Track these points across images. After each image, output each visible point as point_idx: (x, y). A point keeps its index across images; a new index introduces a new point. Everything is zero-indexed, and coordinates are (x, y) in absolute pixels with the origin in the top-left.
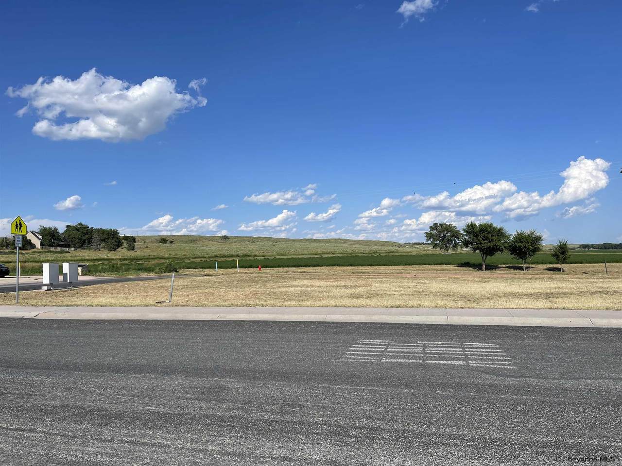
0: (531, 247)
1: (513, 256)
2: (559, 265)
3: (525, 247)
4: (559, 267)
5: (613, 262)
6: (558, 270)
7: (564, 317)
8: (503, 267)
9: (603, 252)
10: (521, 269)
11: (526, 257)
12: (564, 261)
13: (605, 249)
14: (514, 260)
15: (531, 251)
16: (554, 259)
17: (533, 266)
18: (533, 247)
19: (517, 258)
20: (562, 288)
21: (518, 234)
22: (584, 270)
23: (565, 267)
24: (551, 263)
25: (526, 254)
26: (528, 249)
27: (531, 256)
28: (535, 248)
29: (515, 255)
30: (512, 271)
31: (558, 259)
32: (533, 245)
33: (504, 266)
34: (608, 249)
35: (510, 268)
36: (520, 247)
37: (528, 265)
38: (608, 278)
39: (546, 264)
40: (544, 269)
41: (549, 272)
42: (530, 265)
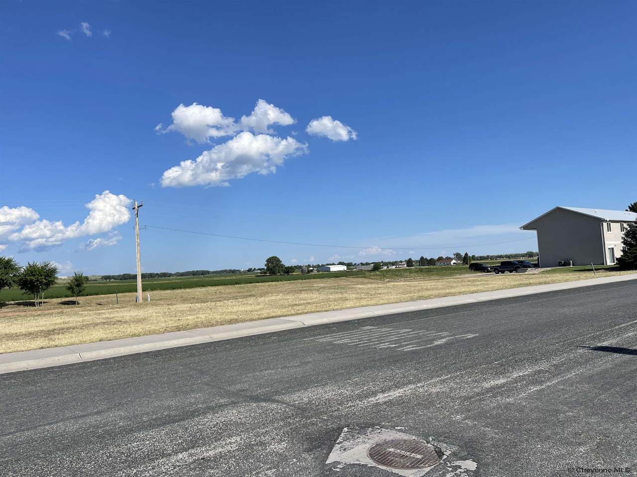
0: (45, 281)
1: (24, 291)
2: (75, 298)
3: (38, 281)
4: (75, 300)
5: (126, 292)
6: (73, 303)
7: (53, 356)
8: (11, 304)
9: (122, 283)
10: (33, 304)
11: (38, 292)
12: (79, 294)
13: (125, 279)
14: (25, 295)
15: (44, 284)
16: (69, 293)
17: (45, 300)
18: (46, 280)
19: (29, 293)
20: (68, 322)
21: (30, 266)
22: (98, 301)
23: (81, 299)
24: (67, 296)
25: (39, 288)
26: (41, 283)
27: (44, 290)
28: (49, 281)
29: (26, 290)
30: (22, 308)
31: (73, 292)
32: (47, 278)
33: (13, 302)
34: (127, 279)
35: (19, 304)
36: (31, 280)
37: (40, 300)
38: (117, 308)
39: (61, 297)
40: (58, 304)
41: (63, 306)
42: (43, 300)
